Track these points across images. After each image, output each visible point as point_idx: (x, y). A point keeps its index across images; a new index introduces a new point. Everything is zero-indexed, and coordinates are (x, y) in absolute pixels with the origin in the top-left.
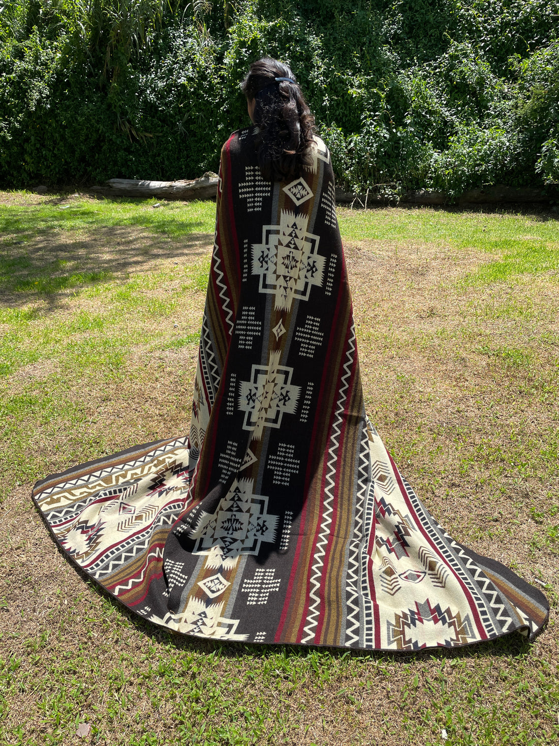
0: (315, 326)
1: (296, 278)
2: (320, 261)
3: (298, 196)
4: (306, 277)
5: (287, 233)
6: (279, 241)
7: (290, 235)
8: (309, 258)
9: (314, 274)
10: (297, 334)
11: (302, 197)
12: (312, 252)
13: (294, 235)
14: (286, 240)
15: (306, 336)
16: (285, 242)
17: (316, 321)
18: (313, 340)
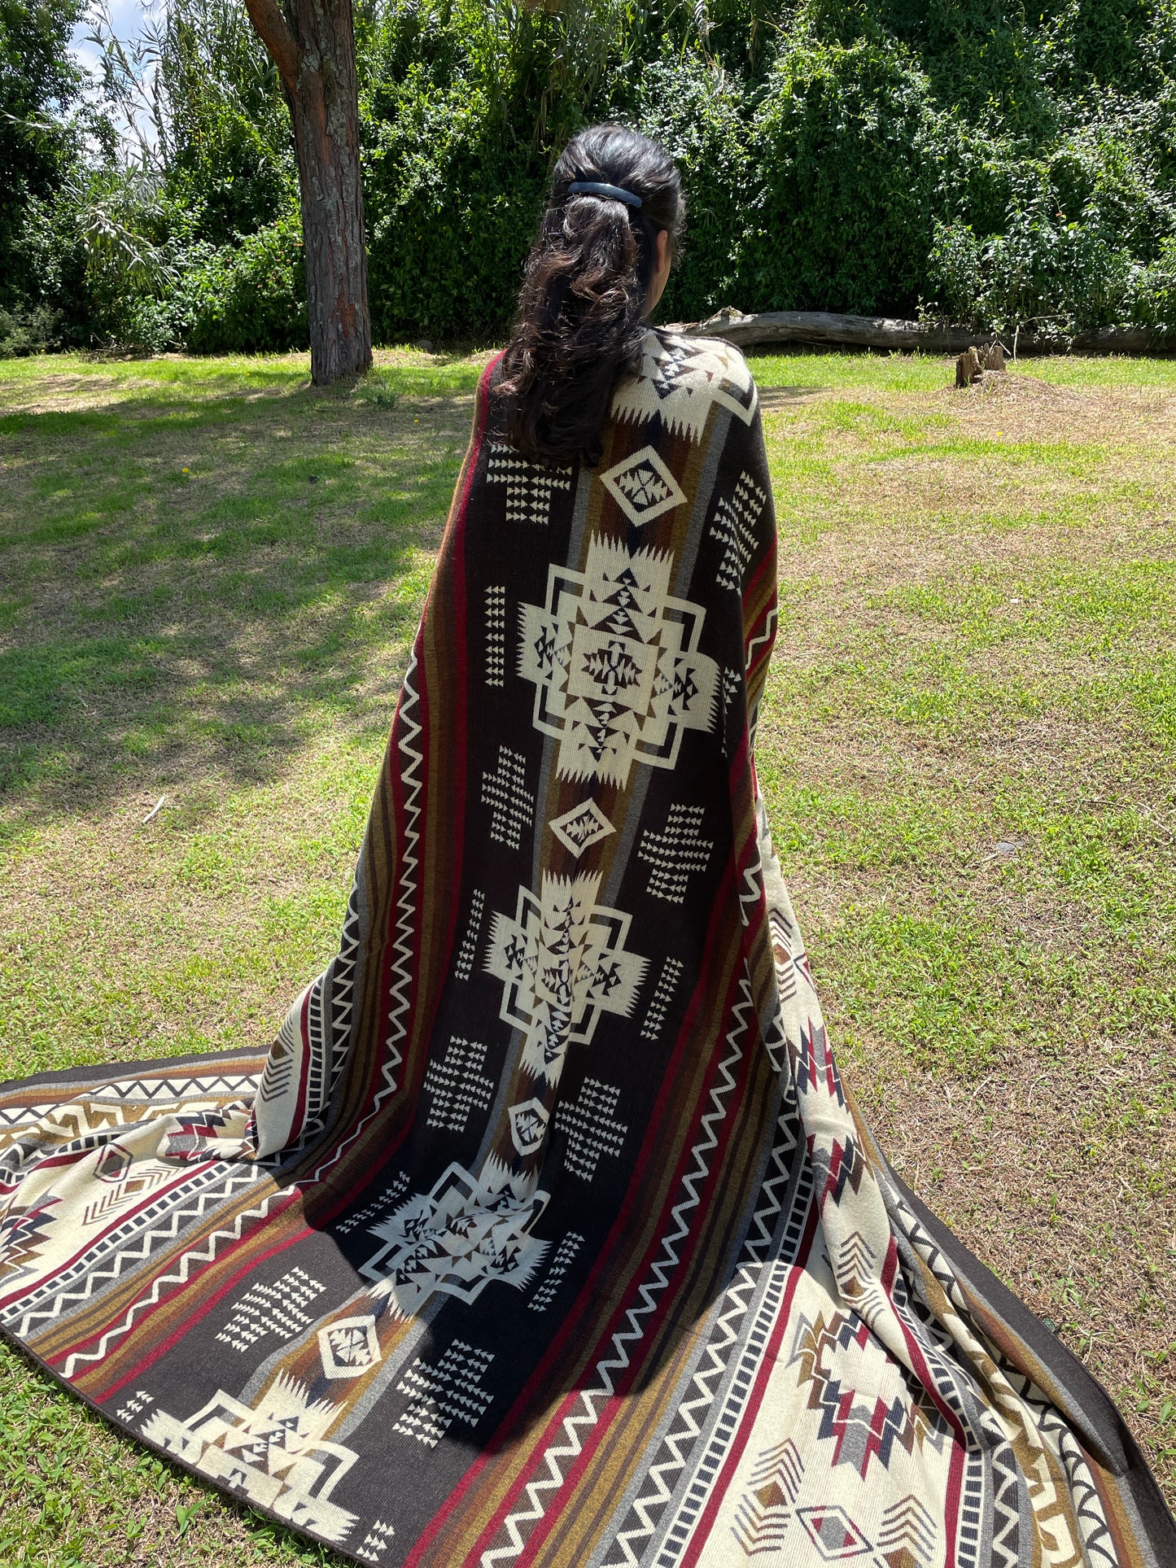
0: (690, 826)
1: (643, 711)
2: (706, 670)
3: (641, 499)
4: (671, 712)
5: (601, 595)
6: (579, 613)
7: (613, 600)
8: (678, 661)
9: (689, 702)
10: (643, 844)
11: (653, 502)
12: (685, 646)
13: (624, 601)
14: (597, 612)
15: (667, 852)
16: (594, 618)
17: (694, 815)
18: (684, 860)
